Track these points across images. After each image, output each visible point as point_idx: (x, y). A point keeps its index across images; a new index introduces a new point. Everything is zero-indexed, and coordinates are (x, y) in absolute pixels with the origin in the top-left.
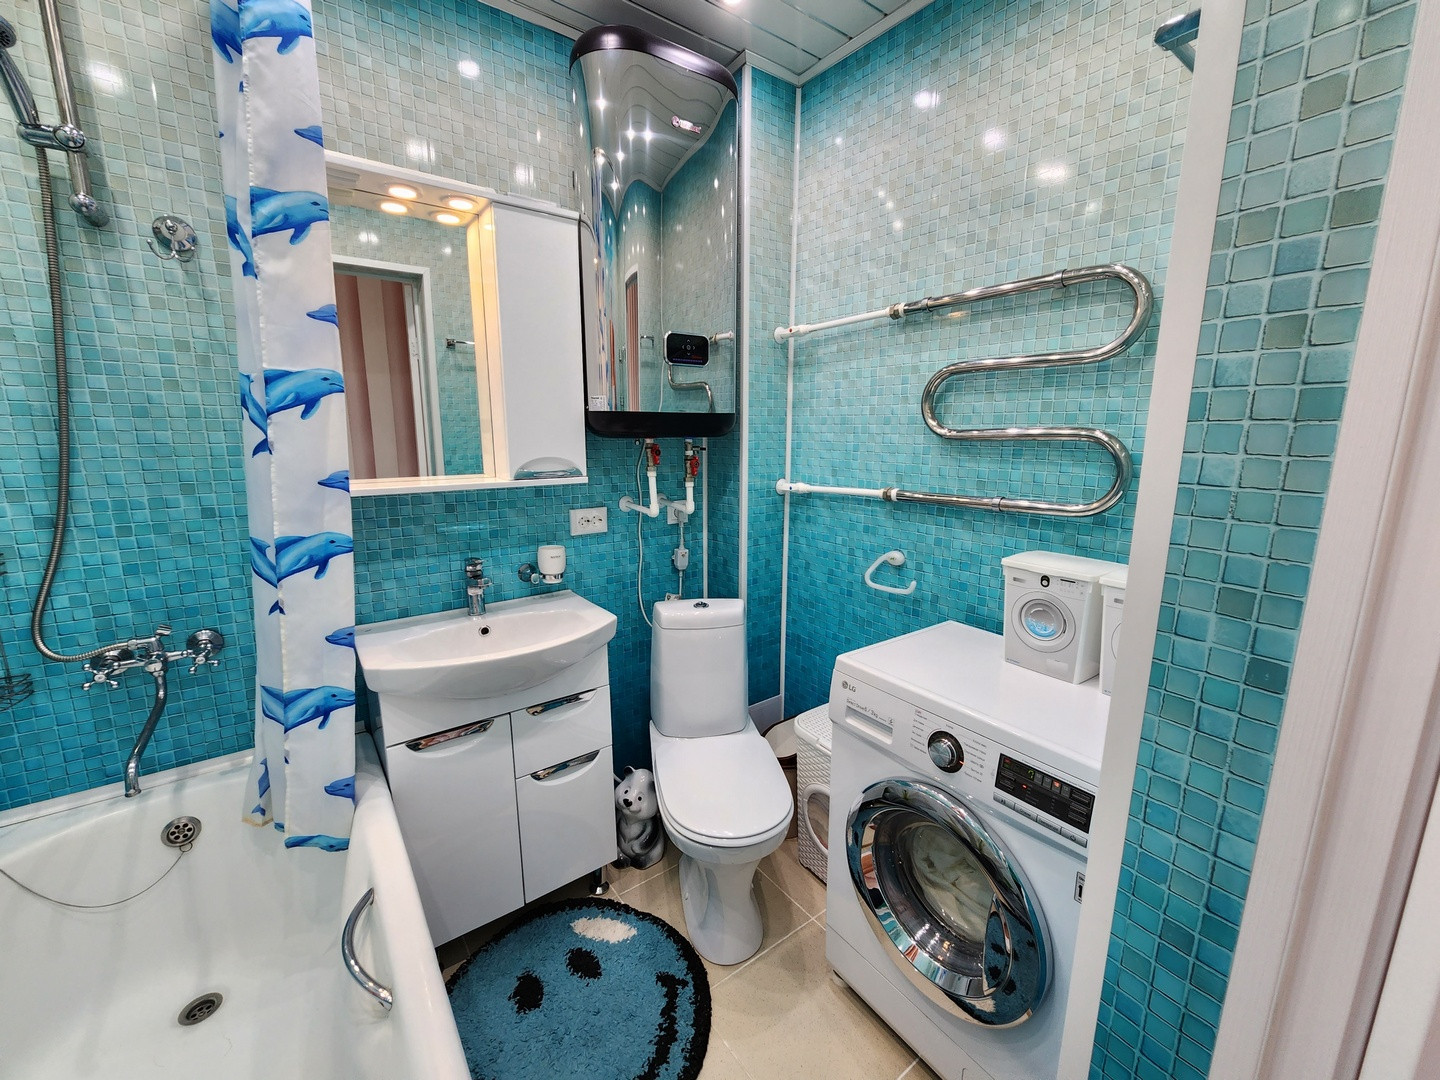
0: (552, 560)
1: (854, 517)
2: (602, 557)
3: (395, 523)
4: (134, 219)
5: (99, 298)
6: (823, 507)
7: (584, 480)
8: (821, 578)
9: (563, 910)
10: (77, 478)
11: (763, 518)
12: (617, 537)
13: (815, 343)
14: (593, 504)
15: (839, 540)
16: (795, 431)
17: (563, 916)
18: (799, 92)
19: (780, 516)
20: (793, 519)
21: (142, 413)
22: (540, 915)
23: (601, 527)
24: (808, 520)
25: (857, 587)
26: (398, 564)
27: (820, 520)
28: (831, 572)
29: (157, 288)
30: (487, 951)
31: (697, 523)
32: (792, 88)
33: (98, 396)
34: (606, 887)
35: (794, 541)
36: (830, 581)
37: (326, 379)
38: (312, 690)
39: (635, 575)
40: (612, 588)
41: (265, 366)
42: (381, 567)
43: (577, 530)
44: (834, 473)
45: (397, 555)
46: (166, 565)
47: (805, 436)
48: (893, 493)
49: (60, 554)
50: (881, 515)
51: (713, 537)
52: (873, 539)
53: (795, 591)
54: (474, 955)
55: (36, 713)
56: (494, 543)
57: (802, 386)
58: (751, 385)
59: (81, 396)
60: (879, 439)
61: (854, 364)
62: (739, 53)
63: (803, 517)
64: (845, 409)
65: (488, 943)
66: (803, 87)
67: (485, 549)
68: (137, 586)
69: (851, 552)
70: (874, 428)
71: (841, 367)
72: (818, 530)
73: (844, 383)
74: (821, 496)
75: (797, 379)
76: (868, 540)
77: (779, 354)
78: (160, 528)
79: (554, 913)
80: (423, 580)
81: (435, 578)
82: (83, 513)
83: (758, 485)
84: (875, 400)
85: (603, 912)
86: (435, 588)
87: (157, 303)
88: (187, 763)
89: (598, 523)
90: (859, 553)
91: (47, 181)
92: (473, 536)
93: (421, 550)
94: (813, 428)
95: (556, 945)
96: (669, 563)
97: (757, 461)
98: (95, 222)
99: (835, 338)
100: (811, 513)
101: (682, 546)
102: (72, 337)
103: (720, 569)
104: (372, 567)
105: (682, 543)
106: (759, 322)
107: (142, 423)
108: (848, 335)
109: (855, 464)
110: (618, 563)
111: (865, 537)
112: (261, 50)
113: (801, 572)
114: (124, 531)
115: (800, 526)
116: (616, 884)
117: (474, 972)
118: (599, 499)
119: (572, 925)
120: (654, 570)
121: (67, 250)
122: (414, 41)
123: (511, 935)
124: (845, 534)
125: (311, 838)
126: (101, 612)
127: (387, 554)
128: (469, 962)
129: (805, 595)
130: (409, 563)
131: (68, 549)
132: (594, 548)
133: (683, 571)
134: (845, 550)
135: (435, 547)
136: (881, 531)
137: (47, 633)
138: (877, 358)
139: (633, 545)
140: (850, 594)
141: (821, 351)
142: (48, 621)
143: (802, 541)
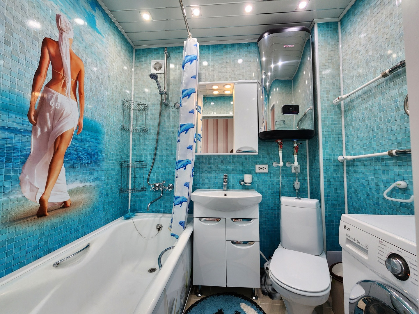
0: (248, 178)
1: (376, 167)
2: (266, 181)
3: (209, 164)
4: (172, 104)
5: (165, 118)
6: (361, 165)
7: (257, 153)
8: (362, 197)
9: (240, 297)
10: (158, 151)
11: (332, 171)
12: (272, 175)
13: (352, 101)
14: (263, 163)
15: (370, 179)
16: (346, 136)
17: (239, 299)
18: (339, 23)
19: (341, 170)
20: (348, 172)
21: (168, 139)
22: (232, 295)
23: (266, 171)
24: (355, 171)
25: (382, 201)
26: (208, 175)
27: (360, 171)
28: (367, 194)
29: (173, 115)
30: (214, 296)
31: (305, 173)
32: (337, 23)
33: (163, 136)
34: (257, 298)
35: (349, 181)
36: (367, 198)
37: (190, 125)
38: (180, 197)
39: (278, 188)
40: (269, 192)
41: (181, 124)
42: (205, 175)
43: (257, 171)
44: (365, 149)
45: (209, 172)
46: (167, 169)
47: (351, 137)
48: (394, 152)
49: (153, 165)
50: (391, 165)
51: (311, 179)
52: (387, 177)
53: (351, 203)
54: (211, 296)
55: (146, 195)
56: (233, 172)
57: (348, 119)
58: (322, 121)
59: (161, 136)
60: (385, 130)
61: (370, 103)
62: (312, 21)
63: (352, 171)
64: (367, 122)
65: (215, 295)
66: (341, 20)
67: (230, 174)
68: (163, 172)
69: (377, 184)
70: (382, 126)
71: (364, 106)
72: (359, 175)
73: (366, 112)
74: (359, 160)
75: (346, 116)
76: (385, 177)
77: (336, 109)
78: (167, 161)
79: (237, 297)
80: (214, 180)
81: (217, 180)
82: (157, 158)
83: (328, 158)
84: (381, 114)
85: (252, 305)
86: (217, 183)
87: (173, 118)
88: (164, 213)
89: (265, 169)
90: (381, 184)
91: (162, 100)
92: (227, 169)
93: (214, 172)
94: (354, 133)
95: (233, 307)
96: (292, 186)
97: (327, 148)
98: (167, 105)
99: (361, 96)
100: (355, 168)
101: (297, 181)
102: (161, 126)
103: (314, 191)
104: (203, 175)
105: (297, 179)
106: (325, 99)
107: (168, 141)
108: (365, 93)
109: (375, 144)
110: (272, 184)
111: (384, 176)
112: (187, 65)
113: (353, 195)
114: (162, 161)
115: (351, 175)
116: (261, 299)
117: (208, 300)
118: (265, 162)
119: (240, 303)
120: (286, 188)
121: (163, 111)
122: (222, 57)
123: (222, 296)
124: (373, 176)
125: (175, 235)
126: (157, 177)
127: (206, 172)
128: (208, 297)
129: (356, 205)
130: (211, 175)
131: (154, 164)
132: (263, 178)
133: (298, 190)
134: (373, 183)
135: (217, 171)
136: (392, 172)
137: (150, 180)
138: (380, 97)
139: (278, 178)
140: (378, 204)
141: (355, 103)
142: (150, 178)
143: (353, 181)
